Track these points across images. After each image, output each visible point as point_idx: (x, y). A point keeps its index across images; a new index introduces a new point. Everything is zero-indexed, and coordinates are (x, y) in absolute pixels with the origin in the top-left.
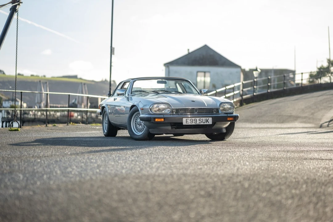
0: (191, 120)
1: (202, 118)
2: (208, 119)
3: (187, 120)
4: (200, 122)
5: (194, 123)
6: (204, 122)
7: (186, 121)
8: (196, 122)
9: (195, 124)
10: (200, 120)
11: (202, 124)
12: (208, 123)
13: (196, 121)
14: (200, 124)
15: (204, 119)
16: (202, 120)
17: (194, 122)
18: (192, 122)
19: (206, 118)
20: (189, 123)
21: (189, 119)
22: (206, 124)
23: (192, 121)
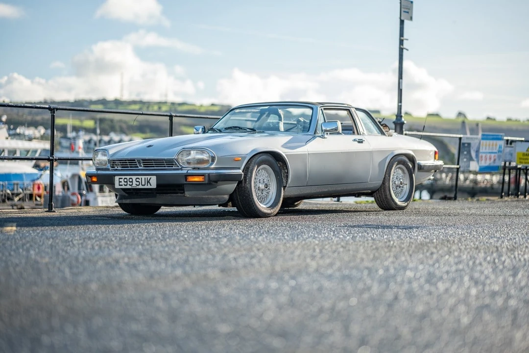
0: (126, 180)
1: (140, 177)
2: (150, 178)
3: (121, 180)
4: (138, 183)
5: (129, 185)
6: (143, 183)
7: (120, 182)
8: (131, 184)
9: (130, 187)
10: (137, 180)
11: (140, 187)
12: (149, 187)
13: (132, 182)
14: (138, 187)
15: (143, 177)
16: (140, 181)
17: (129, 183)
18: (126, 184)
19: (146, 177)
20: (122, 185)
21: (122, 178)
22: (146, 187)
23: (127, 182)
